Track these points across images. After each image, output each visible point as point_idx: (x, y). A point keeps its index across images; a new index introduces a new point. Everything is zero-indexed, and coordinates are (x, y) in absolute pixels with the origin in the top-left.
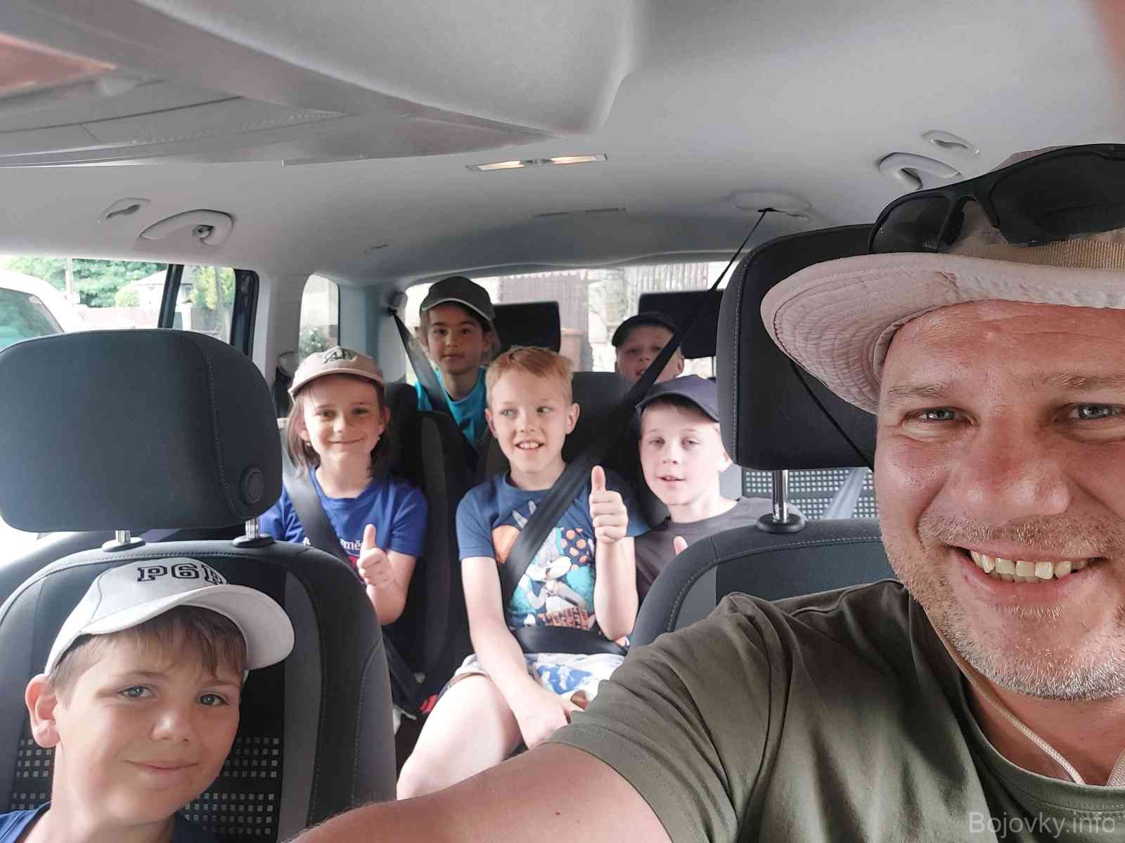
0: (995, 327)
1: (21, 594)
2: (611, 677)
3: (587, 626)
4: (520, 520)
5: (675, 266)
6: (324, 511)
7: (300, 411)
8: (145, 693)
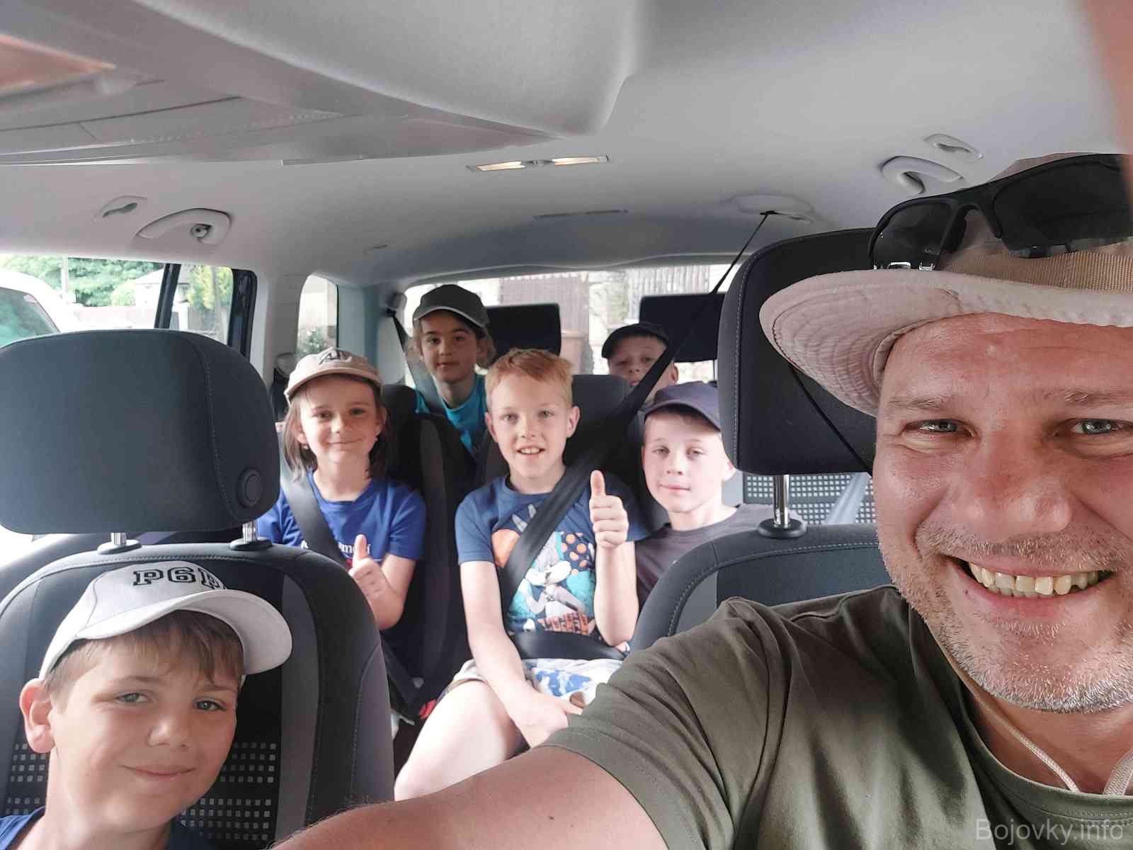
0: (997, 340)
1: (15, 597)
2: (609, 681)
3: (587, 631)
4: (519, 523)
5: (676, 268)
6: (322, 514)
7: (297, 413)
8: (141, 699)
